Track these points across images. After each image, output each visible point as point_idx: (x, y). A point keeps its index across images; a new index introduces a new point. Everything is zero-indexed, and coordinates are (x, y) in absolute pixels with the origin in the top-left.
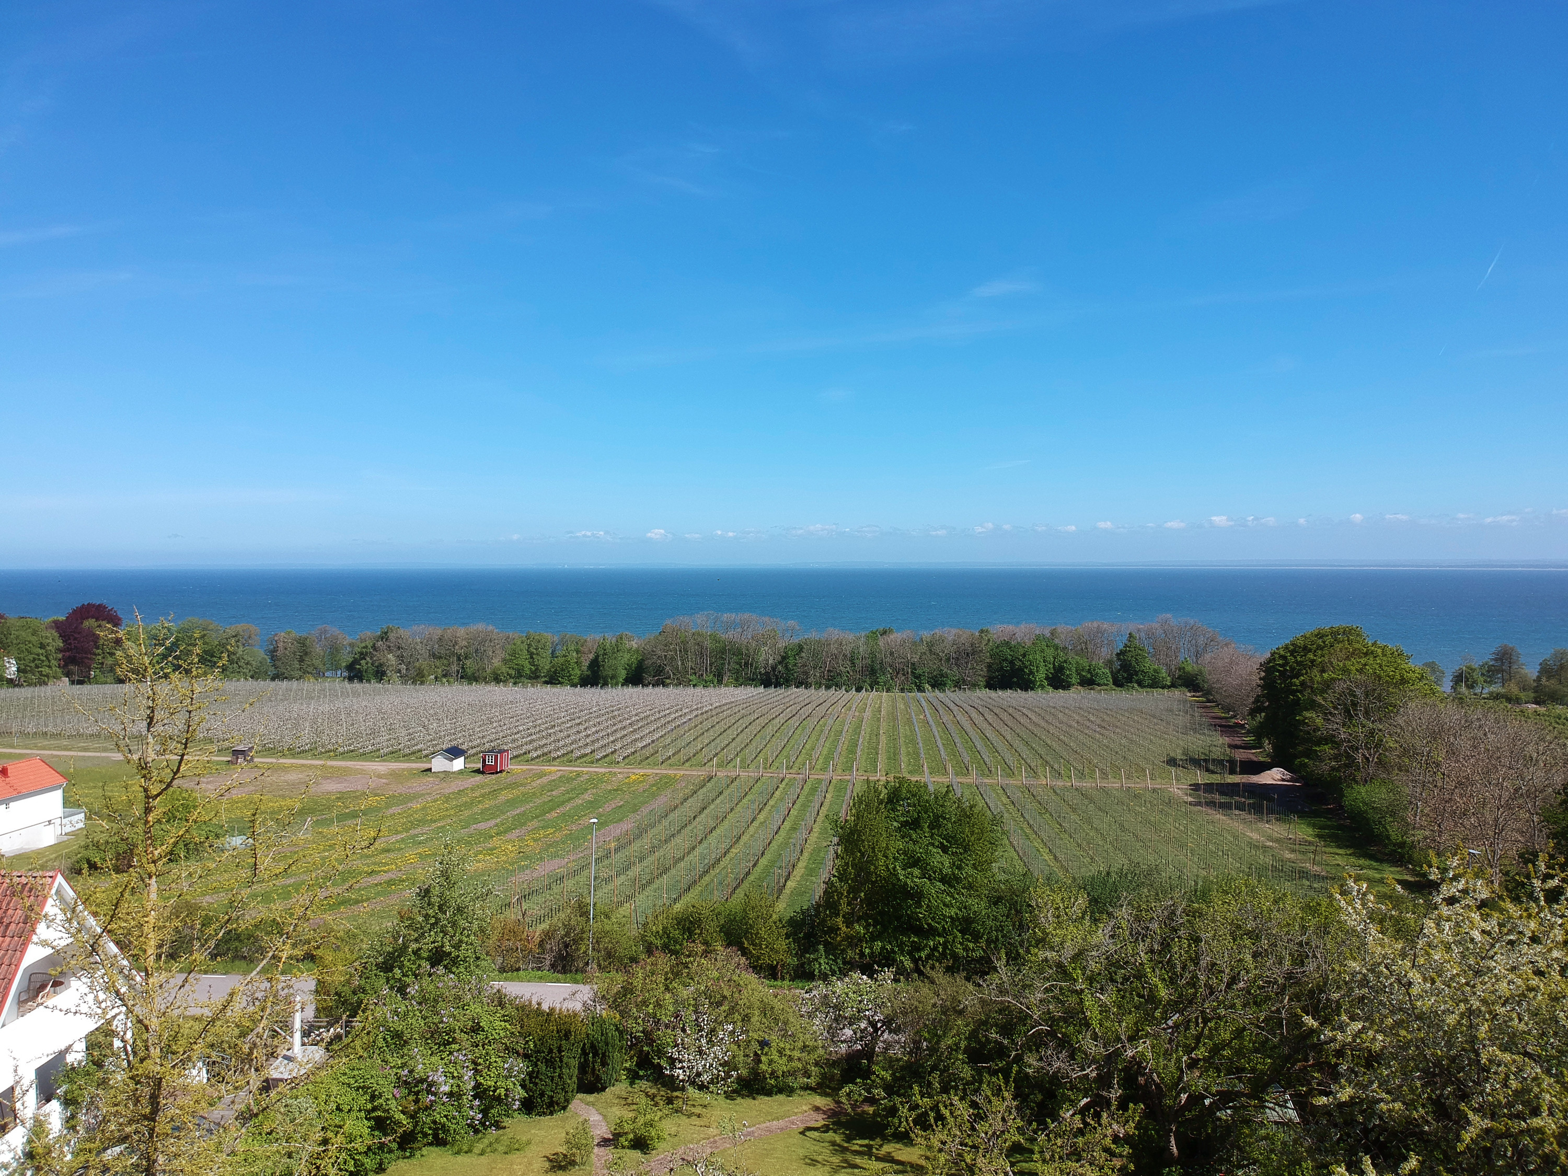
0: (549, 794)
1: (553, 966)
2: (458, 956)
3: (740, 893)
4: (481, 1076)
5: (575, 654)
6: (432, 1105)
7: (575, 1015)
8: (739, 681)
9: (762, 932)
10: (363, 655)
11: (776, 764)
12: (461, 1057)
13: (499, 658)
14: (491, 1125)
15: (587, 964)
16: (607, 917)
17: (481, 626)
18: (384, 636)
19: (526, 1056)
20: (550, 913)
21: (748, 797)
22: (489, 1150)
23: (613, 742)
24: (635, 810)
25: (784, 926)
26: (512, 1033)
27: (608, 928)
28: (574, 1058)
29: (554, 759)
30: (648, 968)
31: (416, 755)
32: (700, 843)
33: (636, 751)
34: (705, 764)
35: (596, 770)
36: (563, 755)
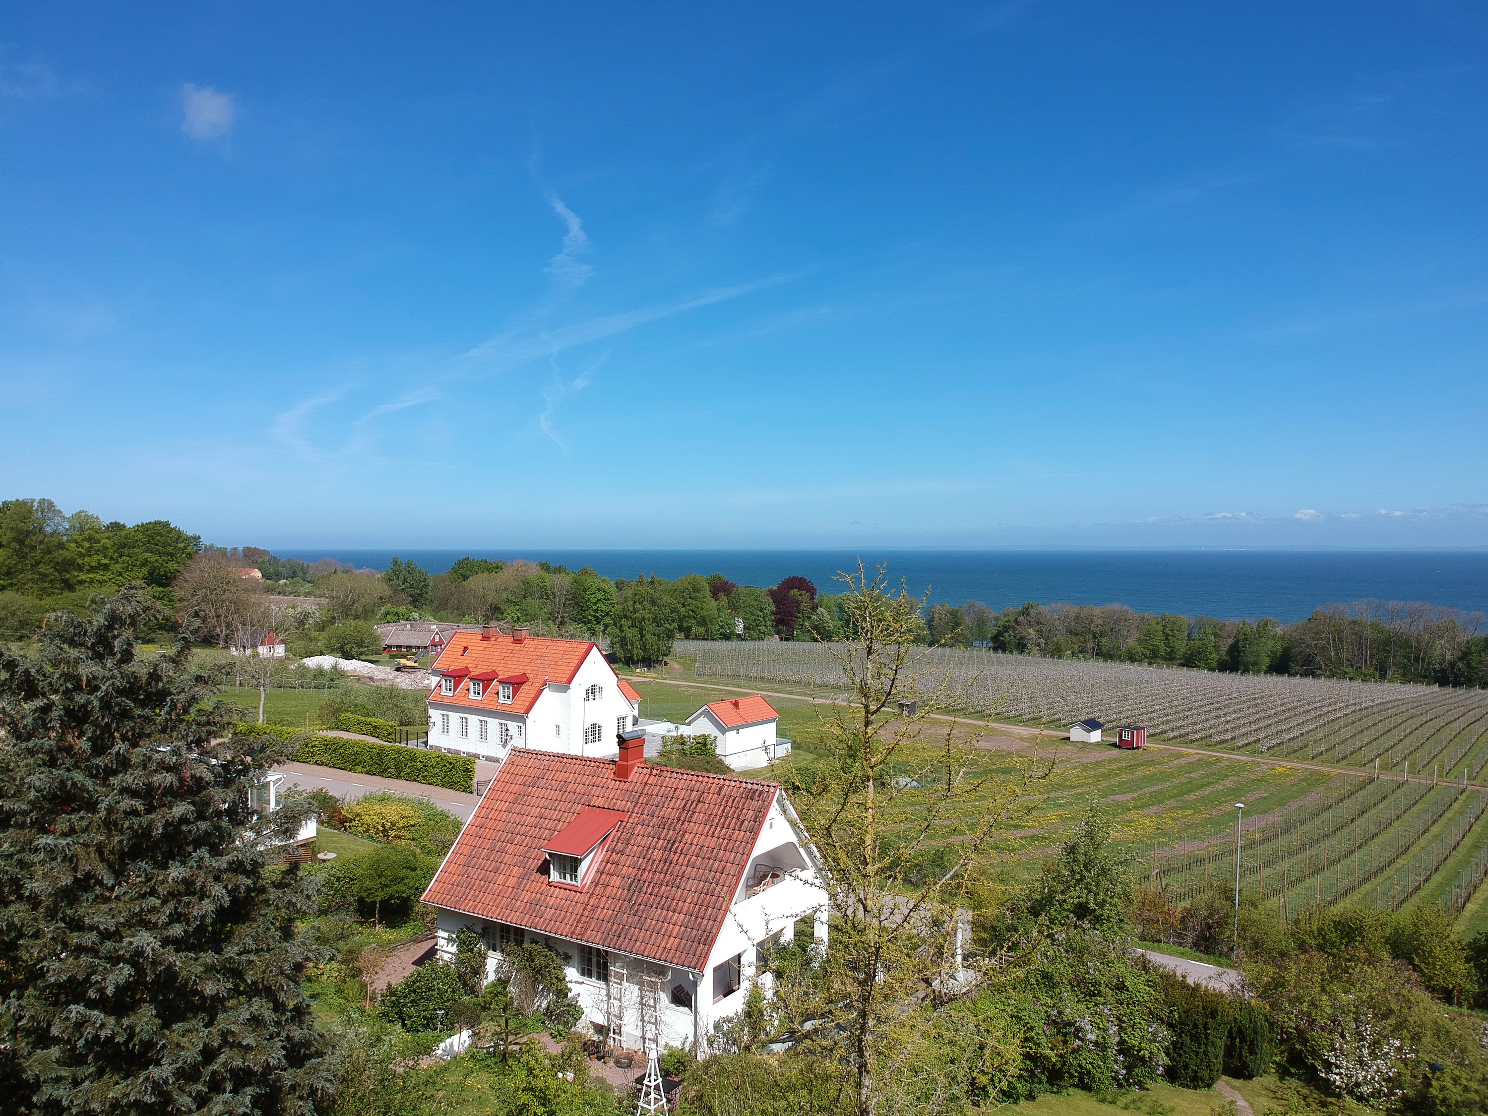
0: (1187, 775)
1: (1195, 945)
2: (1102, 915)
3: (1409, 907)
4: (1125, 1033)
5: (1212, 638)
6: (1079, 1049)
7: (1222, 996)
8: (1408, 676)
9: (1437, 951)
10: (1006, 629)
11: (1455, 772)
12: (1106, 1011)
13: (1134, 638)
14: (1135, 1083)
15: (1232, 949)
16: (1254, 904)
17: (1116, 606)
18: (1025, 612)
19: (1171, 1026)
20: (1191, 893)
21: (1418, 806)
22: (1132, 1106)
23: (1255, 731)
24: (1282, 803)
25: (1463, 949)
26: (1157, 999)
27: (1255, 917)
28: (1221, 1038)
29: (1192, 741)
30: (1303, 964)
31: (1054, 723)
32: (1360, 847)
33: (1282, 743)
34: (1365, 764)
35: (1237, 757)
36: (1202, 738)
